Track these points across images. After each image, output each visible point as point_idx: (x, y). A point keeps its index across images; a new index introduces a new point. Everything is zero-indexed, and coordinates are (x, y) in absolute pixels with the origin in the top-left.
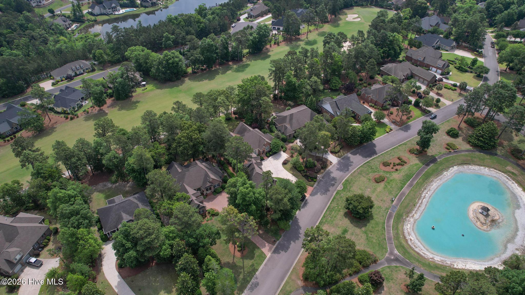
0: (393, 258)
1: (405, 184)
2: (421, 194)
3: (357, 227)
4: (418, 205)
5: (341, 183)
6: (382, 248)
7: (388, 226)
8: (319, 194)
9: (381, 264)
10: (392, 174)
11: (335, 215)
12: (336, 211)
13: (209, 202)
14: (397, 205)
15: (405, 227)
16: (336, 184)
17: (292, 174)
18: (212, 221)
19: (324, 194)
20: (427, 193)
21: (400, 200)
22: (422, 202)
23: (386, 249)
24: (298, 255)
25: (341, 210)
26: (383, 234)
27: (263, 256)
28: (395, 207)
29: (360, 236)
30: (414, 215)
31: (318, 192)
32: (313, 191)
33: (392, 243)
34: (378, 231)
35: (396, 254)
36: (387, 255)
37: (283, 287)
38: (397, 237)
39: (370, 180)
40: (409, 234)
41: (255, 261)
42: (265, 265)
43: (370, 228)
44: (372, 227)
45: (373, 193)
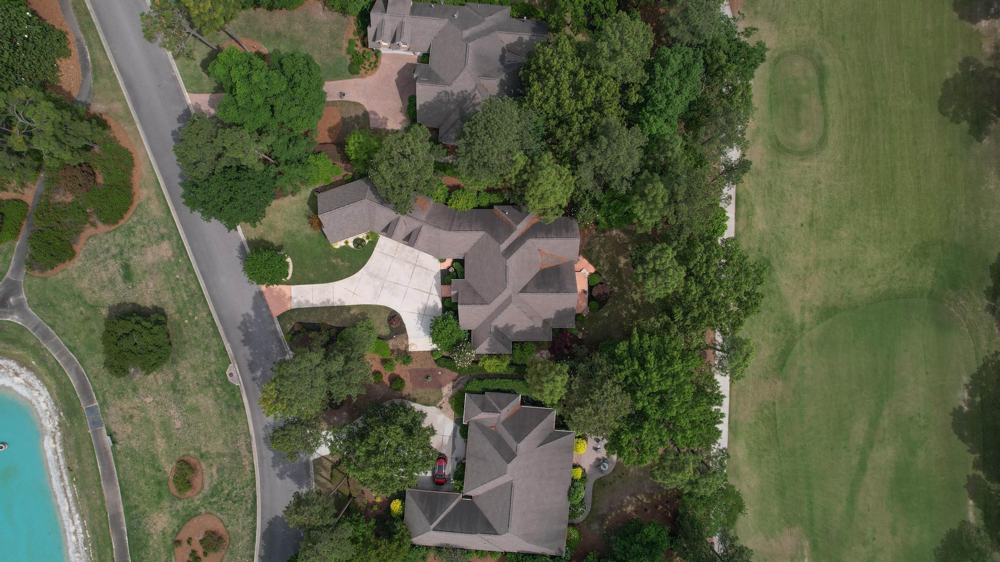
0: (11, 300)
1: (128, 510)
2: (82, 517)
3: (119, 305)
4: (65, 477)
5: (243, 388)
6: (44, 304)
7: (69, 361)
8: (252, 313)
9: (17, 269)
10: (175, 522)
11: (177, 293)
12: (185, 304)
13: (399, 73)
14: (95, 432)
15: (45, 393)
16: (249, 375)
17: (349, 308)
18: (344, 52)
19: (244, 323)
20: (75, 533)
21: (100, 454)
22: (67, 496)
23: (35, 308)
24: (152, 149)
25: (177, 316)
26: (64, 334)
27: (195, 87)
28: (96, 424)
29: (96, 289)
30: (55, 443)
31: (256, 315)
32: (267, 307)
33: (35, 329)
34: (76, 334)
35: (11, 314)
36: (23, 296)
37: (114, 75)
38: (37, 352)
39: (202, 456)
40: (29, 385)
41: (196, 66)
42: (175, 79)
43: (95, 326)
44: (92, 331)
45: (163, 423)
